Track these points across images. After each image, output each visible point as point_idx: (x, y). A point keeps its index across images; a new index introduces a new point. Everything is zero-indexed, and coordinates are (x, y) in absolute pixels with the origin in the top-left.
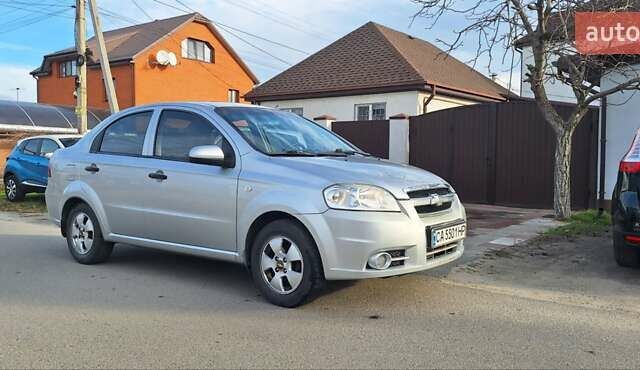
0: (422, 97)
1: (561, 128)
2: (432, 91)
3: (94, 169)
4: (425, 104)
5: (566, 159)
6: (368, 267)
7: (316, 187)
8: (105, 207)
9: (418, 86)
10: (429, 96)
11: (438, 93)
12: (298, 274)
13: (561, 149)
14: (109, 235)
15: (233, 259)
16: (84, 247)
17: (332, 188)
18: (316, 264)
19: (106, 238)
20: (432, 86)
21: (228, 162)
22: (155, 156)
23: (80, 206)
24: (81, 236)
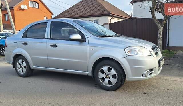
0: (109, 18)
1: (160, 26)
2: (112, 16)
3: (25, 44)
4: (110, 20)
5: (161, 35)
6: (143, 76)
7: (121, 48)
8: (31, 57)
9: (108, 14)
10: (111, 17)
11: (114, 17)
12: (115, 79)
13: (160, 32)
14: (33, 67)
15: (87, 74)
16: (23, 71)
17: (128, 48)
18: (123, 76)
19: (32, 68)
20: (112, 14)
21: (83, 40)
22: (51, 39)
23: (20, 57)
24: (21, 67)
